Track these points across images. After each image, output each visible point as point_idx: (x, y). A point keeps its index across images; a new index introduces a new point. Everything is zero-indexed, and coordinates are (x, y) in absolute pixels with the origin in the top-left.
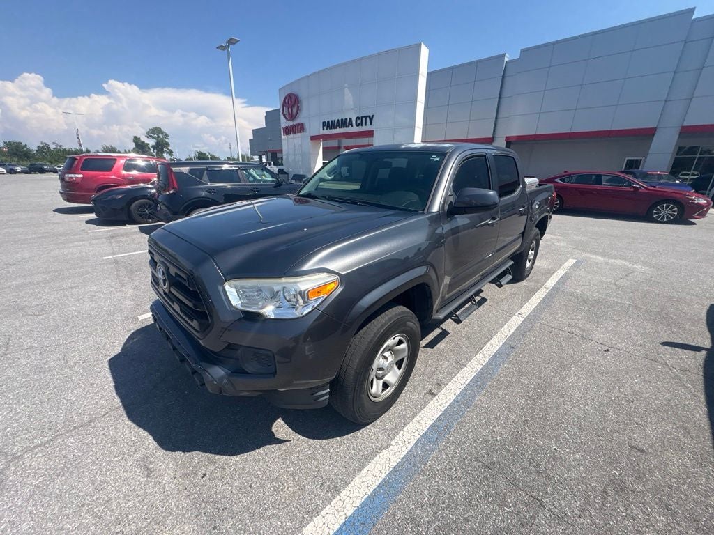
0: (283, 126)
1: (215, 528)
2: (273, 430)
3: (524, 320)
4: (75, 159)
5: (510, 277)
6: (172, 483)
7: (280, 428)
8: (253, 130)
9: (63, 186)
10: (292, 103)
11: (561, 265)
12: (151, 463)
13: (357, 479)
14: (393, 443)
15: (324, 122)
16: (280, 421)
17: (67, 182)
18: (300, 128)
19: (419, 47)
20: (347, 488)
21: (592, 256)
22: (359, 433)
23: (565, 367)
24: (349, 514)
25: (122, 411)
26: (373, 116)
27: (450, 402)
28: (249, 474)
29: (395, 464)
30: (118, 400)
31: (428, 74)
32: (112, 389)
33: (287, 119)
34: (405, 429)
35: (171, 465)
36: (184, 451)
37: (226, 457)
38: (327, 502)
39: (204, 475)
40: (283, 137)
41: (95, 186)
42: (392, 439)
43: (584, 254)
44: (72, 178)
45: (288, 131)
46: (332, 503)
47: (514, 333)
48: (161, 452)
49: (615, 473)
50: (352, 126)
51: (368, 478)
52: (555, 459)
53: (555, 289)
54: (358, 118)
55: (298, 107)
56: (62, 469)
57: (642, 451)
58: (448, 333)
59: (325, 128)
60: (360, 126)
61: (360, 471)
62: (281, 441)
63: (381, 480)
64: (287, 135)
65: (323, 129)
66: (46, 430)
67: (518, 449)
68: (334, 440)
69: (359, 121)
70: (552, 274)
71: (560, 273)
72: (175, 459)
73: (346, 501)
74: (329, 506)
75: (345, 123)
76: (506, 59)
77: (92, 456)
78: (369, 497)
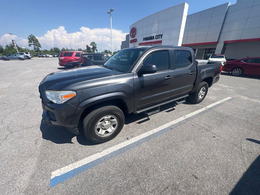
0: (130, 40)
1: (41, 161)
2: (72, 139)
3: (185, 119)
4: (62, 53)
5: (184, 101)
6: (39, 147)
7: (74, 139)
8: (122, 42)
9: (59, 61)
10: (133, 31)
11: (222, 99)
12: (38, 141)
13: (85, 159)
14: (103, 151)
15: (144, 38)
16: (75, 137)
17: (60, 60)
18: (135, 41)
19: (184, 4)
20: (80, 161)
21: (242, 97)
22: (95, 146)
23: (188, 139)
24: (76, 168)
25: (40, 126)
26: (162, 35)
27: (132, 143)
28: (58, 149)
29: (99, 158)
30: (41, 123)
31: (187, 16)
32: (41, 120)
33: (131, 37)
34: (110, 148)
35: (42, 143)
36: (47, 140)
37: (55, 144)
38: (72, 163)
39: (47, 147)
40: (130, 44)
41: (67, 61)
42: (104, 150)
43: (239, 96)
44: (61, 58)
45: (132, 42)
46: (73, 164)
47: (176, 123)
48: (42, 139)
49: (177, 182)
50: (154, 39)
51: (89, 159)
52: (156, 171)
53: (210, 109)
54: (156, 36)
55: (135, 32)
56: (19, 137)
57: (197, 178)
58: (150, 120)
59: (144, 40)
60: (157, 39)
61: (87, 157)
62: (72, 143)
63: (92, 161)
64: (131, 43)
65: (143, 41)
66: (22, 127)
67: (145, 164)
68: (87, 146)
69: (157, 37)
70: (214, 102)
71: (219, 102)
72: (44, 141)
73: (78, 164)
74: (72, 164)
75: (152, 38)
76: (229, 5)
77: (27, 136)
78: (85, 165)
